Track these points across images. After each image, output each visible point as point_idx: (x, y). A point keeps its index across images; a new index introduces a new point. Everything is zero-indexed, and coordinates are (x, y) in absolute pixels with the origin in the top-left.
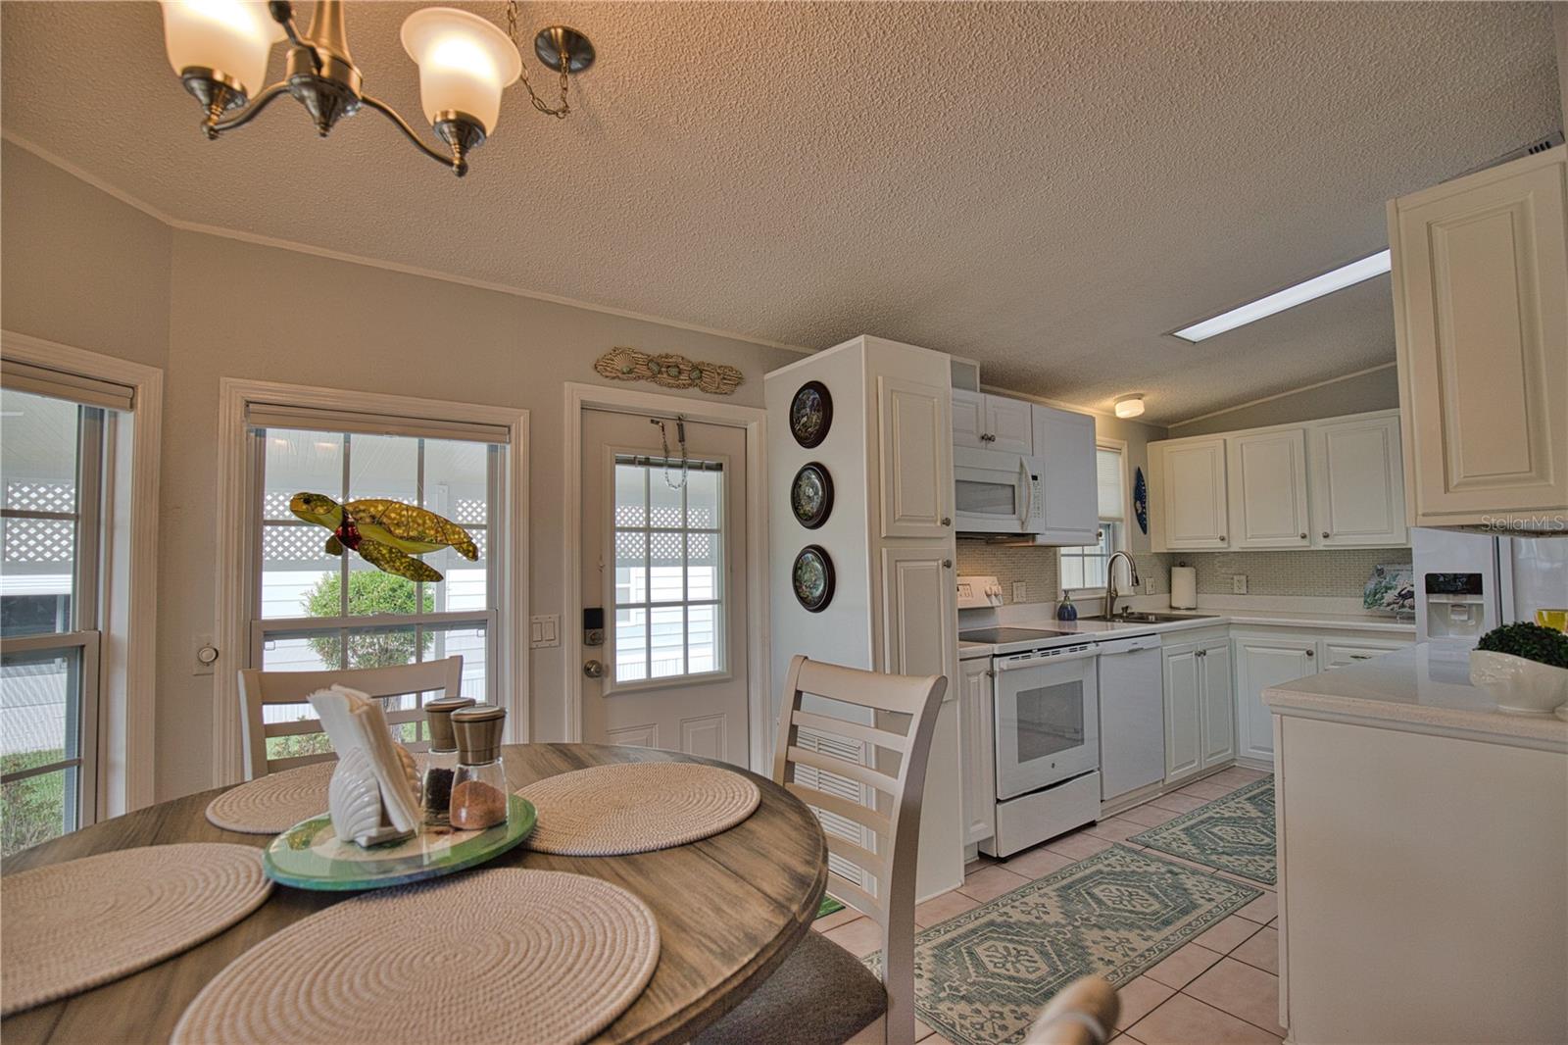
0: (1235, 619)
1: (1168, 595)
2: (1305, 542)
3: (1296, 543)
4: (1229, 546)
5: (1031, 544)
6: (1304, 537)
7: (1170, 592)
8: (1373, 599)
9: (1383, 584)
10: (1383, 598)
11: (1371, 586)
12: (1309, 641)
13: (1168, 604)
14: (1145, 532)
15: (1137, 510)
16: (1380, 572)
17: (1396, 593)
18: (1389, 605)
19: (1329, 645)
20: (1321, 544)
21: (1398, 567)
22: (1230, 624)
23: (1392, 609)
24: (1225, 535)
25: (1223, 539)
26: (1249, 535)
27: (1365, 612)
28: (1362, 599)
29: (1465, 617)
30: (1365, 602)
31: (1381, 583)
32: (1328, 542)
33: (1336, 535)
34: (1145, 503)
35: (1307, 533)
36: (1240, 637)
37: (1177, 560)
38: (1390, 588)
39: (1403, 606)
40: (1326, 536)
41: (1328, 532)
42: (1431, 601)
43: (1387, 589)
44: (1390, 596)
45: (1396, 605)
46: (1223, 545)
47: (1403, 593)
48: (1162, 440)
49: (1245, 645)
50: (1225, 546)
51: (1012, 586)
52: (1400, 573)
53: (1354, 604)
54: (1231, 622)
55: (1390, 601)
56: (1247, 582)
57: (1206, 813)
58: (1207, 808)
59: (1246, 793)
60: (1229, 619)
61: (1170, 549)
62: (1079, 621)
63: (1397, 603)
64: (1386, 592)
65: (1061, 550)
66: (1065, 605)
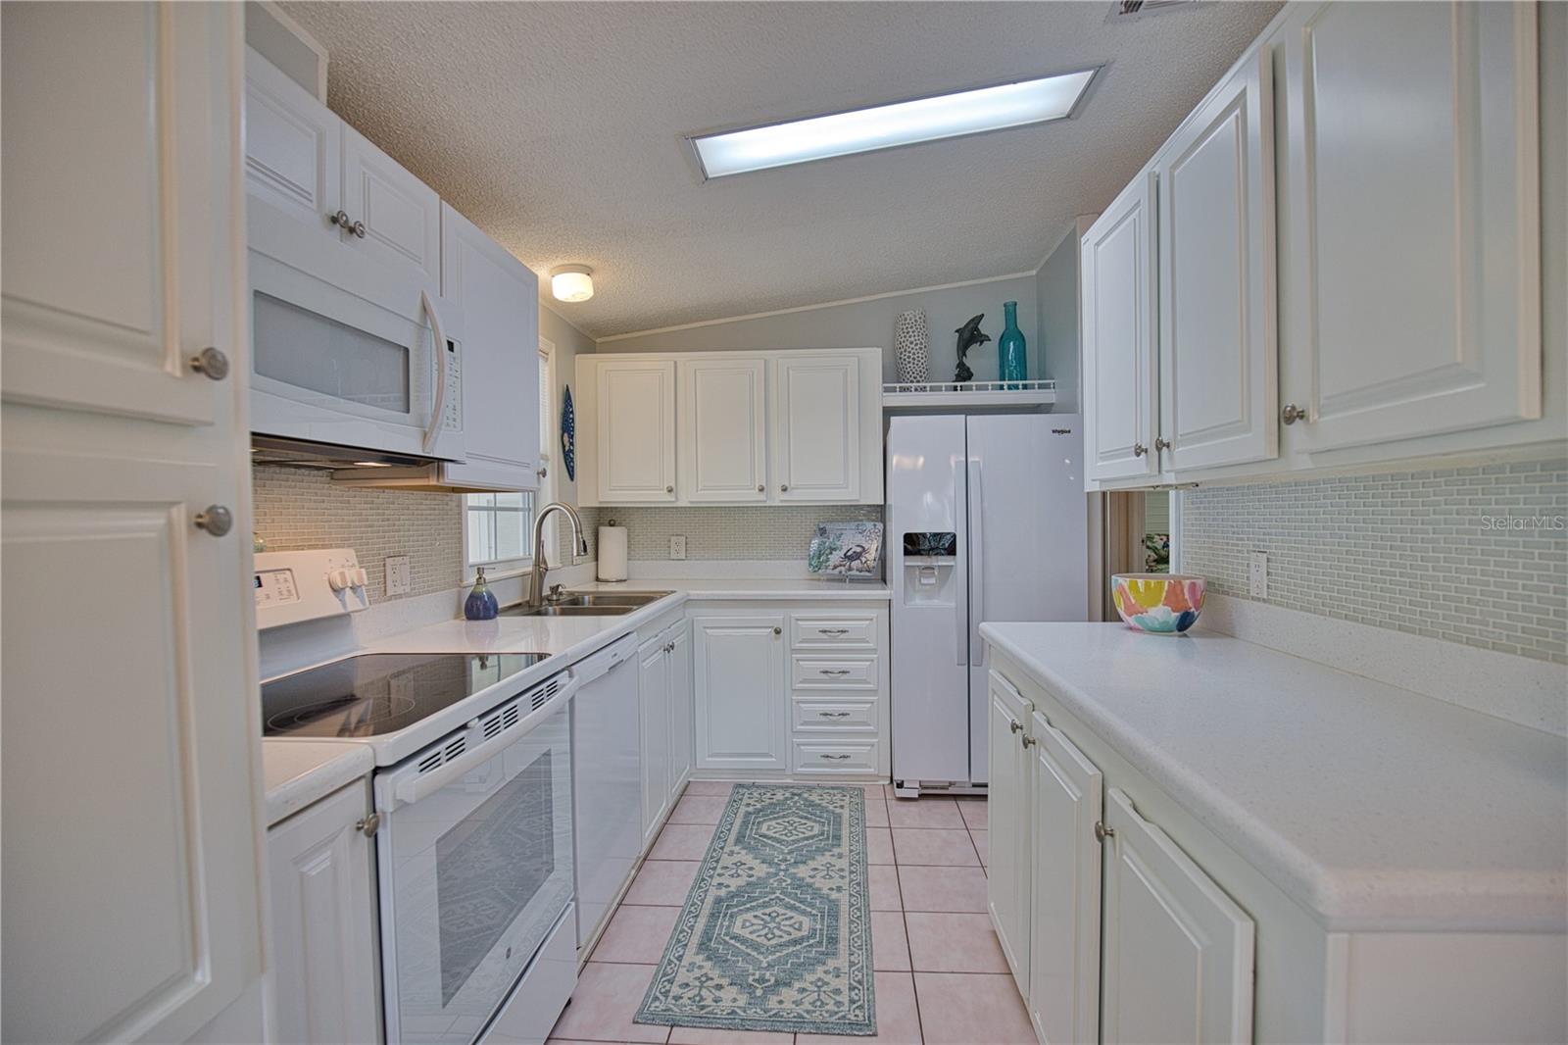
0: (695, 593)
1: (594, 563)
2: (762, 497)
3: (751, 497)
4: (677, 500)
5: (433, 482)
6: (762, 490)
7: (597, 559)
8: (818, 561)
9: (827, 544)
10: (828, 560)
11: (815, 543)
12: (777, 616)
13: (592, 575)
14: (572, 479)
15: (564, 446)
16: (823, 532)
17: (842, 554)
18: (835, 567)
19: (793, 619)
20: (778, 499)
21: (841, 526)
22: (690, 600)
23: (840, 572)
24: (673, 484)
25: (670, 491)
26: (700, 487)
27: (815, 576)
28: (807, 562)
30: (810, 564)
31: (825, 543)
32: (785, 496)
33: (793, 488)
34: (573, 436)
35: (764, 485)
36: (703, 616)
37: (605, 517)
38: (835, 549)
39: (850, 569)
40: (785, 489)
41: (787, 484)
42: (908, 564)
43: (832, 550)
44: (836, 558)
45: (842, 568)
46: (670, 498)
47: (849, 554)
48: (595, 353)
49: (705, 628)
50: (673, 499)
51: (384, 565)
52: (844, 532)
53: (800, 567)
54: (692, 598)
55: (837, 563)
56: (686, 544)
57: (709, 894)
58: (703, 880)
59: (729, 830)
60: (688, 595)
61: (600, 502)
62: (500, 619)
63: (844, 566)
64: (831, 553)
65: (469, 499)
66: (477, 590)
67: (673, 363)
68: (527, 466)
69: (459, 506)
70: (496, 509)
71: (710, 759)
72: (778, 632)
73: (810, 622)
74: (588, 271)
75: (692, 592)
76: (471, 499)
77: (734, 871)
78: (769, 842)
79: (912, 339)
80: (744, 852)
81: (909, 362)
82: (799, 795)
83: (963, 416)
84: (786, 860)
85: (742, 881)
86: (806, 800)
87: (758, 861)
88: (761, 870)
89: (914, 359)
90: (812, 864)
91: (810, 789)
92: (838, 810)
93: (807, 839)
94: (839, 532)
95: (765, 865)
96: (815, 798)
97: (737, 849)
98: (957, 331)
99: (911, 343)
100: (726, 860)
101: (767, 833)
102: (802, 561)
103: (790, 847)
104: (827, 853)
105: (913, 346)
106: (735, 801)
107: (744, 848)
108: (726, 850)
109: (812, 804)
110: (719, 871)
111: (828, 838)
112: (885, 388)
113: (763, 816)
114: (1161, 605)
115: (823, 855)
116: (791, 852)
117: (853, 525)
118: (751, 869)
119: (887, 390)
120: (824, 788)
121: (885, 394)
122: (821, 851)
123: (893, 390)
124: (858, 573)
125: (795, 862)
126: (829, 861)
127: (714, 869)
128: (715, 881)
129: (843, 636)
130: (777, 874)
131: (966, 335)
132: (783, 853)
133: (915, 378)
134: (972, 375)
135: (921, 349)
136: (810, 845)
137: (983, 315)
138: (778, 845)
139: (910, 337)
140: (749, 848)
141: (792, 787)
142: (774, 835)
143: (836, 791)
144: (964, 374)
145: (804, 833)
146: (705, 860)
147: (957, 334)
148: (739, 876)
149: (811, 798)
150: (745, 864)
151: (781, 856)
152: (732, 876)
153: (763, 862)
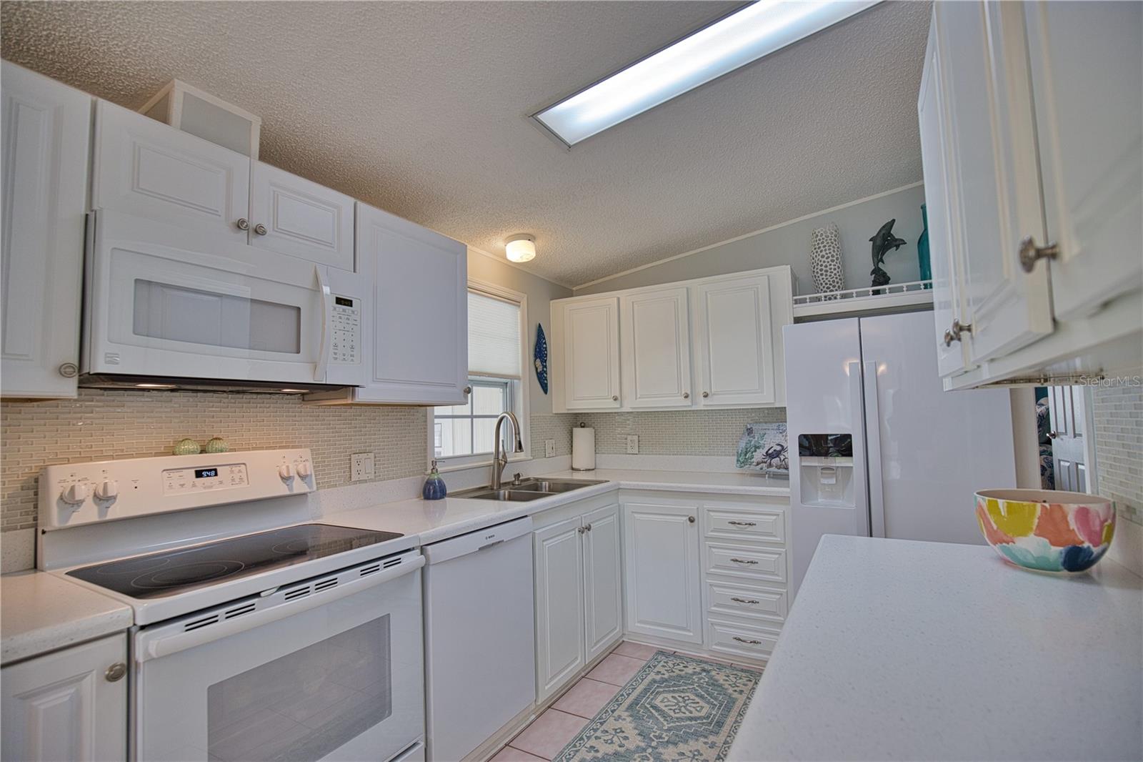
0: (625, 483)
1: (569, 456)
2: (688, 402)
3: (678, 403)
4: (621, 406)
5: (349, 401)
6: (687, 396)
7: (571, 453)
8: (744, 458)
9: (753, 443)
10: (753, 457)
11: (742, 445)
12: (691, 506)
13: (568, 466)
14: (546, 391)
15: (537, 369)
16: (750, 431)
17: (764, 452)
18: (758, 464)
19: (708, 510)
20: (702, 404)
21: (765, 426)
22: (619, 489)
23: (761, 469)
24: (618, 394)
25: (616, 399)
26: (638, 396)
27: (740, 470)
28: (736, 458)
29: (833, 481)
30: (738, 461)
31: (750, 441)
32: (707, 402)
33: (714, 395)
34: (546, 361)
35: (689, 392)
36: (630, 504)
37: (579, 420)
38: (759, 448)
39: (770, 465)
40: (706, 396)
41: (708, 392)
42: (803, 464)
43: (757, 448)
44: (759, 455)
45: (764, 465)
46: (616, 405)
47: (770, 452)
49: (633, 512)
50: (618, 406)
51: (350, 459)
52: (767, 432)
53: (729, 463)
54: (621, 487)
55: (760, 460)
56: (639, 441)
57: (578, 754)
58: (582, 739)
59: (628, 695)
60: (619, 484)
61: (568, 410)
63: (765, 462)
64: (755, 451)
66: (431, 478)
67: (617, 298)
69: (425, 416)
71: (639, 625)
72: (691, 520)
73: (722, 514)
74: (530, 238)
75: (622, 482)
76: (438, 411)
77: (610, 737)
78: (656, 714)
79: (824, 253)
80: (629, 719)
81: (822, 275)
82: (708, 672)
83: (857, 318)
84: (661, 737)
85: (610, 749)
86: (711, 678)
87: (637, 732)
88: (635, 741)
89: (826, 271)
90: (682, 747)
91: (721, 667)
92: (735, 695)
93: (691, 719)
94: (763, 432)
95: (640, 738)
96: (721, 678)
97: (625, 715)
98: (870, 240)
99: (823, 257)
100: (611, 724)
101: (659, 705)
102: (733, 457)
103: (672, 724)
104: (702, 739)
105: (824, 259)
106: (649, 667)
107: (631, 716)
108: (616, 714)
109: (715, 684)
110: (599, 734)
111: (710, 723)
112: (795, 300)
113: (666, 686)
114: (1032, 535)
115: (697, 740)
116: (669, 730)
117: (775, 426)
118: (626, 738)
119: (796, 302)
120: (735, 669)
121: (795, 306)
122: (696, 735)
123: (804, 301)
124: (776, 470)
125: (667, 742)
126: (699, 748)
127: (595, 730)
128: (592, 742)
129: (750, 528)
130: (644, 750)
131: (879, 242)
132: (661, 729)
133: (828, 288)
134: (889, 279)
135: (833, 261)
136: (689, 727)
137: (894, 221)
138: (662, 720)
139: (821, 251)
140: (636, 717)
141: (706, 663)
142: (664, 708)
143: (744, 675)
144: (881, 278)
145: (691, 712)
146: (593, 721)
147: (871, 242)
148: (612, 742)
149: (717, 677)
150: (623, 732)
151: (659, 732)
152: (606, 741)
153: (639, 734)
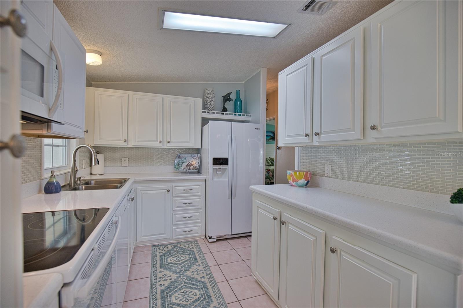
1: (90, 168)
2: (161, 144)
3: (157, 144)
4: (128, 144)
6: (160, 142)
8: (177, 167)
9: (181, 161)
10: (181, 166)
11: (176, 161)
16: (179, 157)
17: (187, 163)
18: (184, 169)
19: (175, 187)
20: (166, 145)
21: (186, 155)
23: (186, 170)
24: (126, 139)
25: (125, 141)
26: (137, 140)
27: (177, 171)
28: (174, 167)
29: (221, 173)
31: (180, 161)
32: (169, 145)
33: (172, 142)
37: (97, 150)
38: (184, 163)
39: (190, 169)
40: (169, 142)
41: (170, 141)
43: (183, 163)
44: (184, 165)
45: (187, 169)
46: (125, 144)
47: (189, 164)
48: (91, 87)
49: (141, 191)
50: (126, 144)
52: (187, 157)
53: (170, 169)
54: (136, 180)
55: (185, 167)
56: (128, 161)
57: (157, 289)
58: (154, 284)
59: (156, 263)
60: (135, 179)
61: (95, 144)
62: (62, 193)
63: (187, 168)
64: (182, 164)
65: (45, 140)
66: (51, 181)
67: (127, 94)
68: (80, 128)
69: (41, 144)
70: (53, 146)
71: (142, 238)
72: (168, 191)
73: (179, 187)
74: (100, 54)
75: (136, 178)
77: (164, 278)
78: (173, 265)
79: (210, 97)
80: (165, 270)
81: (209, 104)
82: (177, 246)
83: (231, 122)
84: (181, 271)
85: (168, 282)
86: (180, 247)
87: (172, 273)
88: (174, 276)
89: (210, 103)
90: (191, 270)
91: (180, 243)
92: (192, 249)
93: (186, 261)
94: (185, 157)
95: (175, 274)
96: (182, 246)
97: (162, 270)
98: (223, 96)
99: (210, 98)
100: (159, 275)
101: (171, 262)
102: (172, 167)
103: (181, 266)
104: (195, 265)
105: (210, 99)
106: (154, 252)
107: (164, 269)
108: (158, 271)
109: (182, 249)
110: (158, 280)
111: (193, 260)
112: (202, 111)
113: (167, 256)
115: (193, 266)
116: (182, 267)
117: (190, 155)
118: (170, 276)
119: (203, 112)
120: (184, 242)
121: (202, 113)
122: (192, 265)
123: (205, 112)
124: (193, 170)
125: (185, 271)
126: (196, 268)
127: (156, 279)
128: (159, 284)
129: (191, 191)
130: (180, 277)
131: (226, 98)
132: (180, 268)
133: (211, 109)
134: (227, 110)
135: (213, 101)
136: (188, 264)
137: (231, 93)
138: (177, 266)
139: (210, 96)
140: (166, 269)
141: (173, 244)
142: (174, 262)
143: (189, 243)
144: (225, 110)
145: (184, 260)
146: (151, 277)
147: (223, 97)
148: (166, 280)
149: (181, 247)
150: (167, 275)
151: (179, 269)
152: (164, 280)
153: (173, 273)
